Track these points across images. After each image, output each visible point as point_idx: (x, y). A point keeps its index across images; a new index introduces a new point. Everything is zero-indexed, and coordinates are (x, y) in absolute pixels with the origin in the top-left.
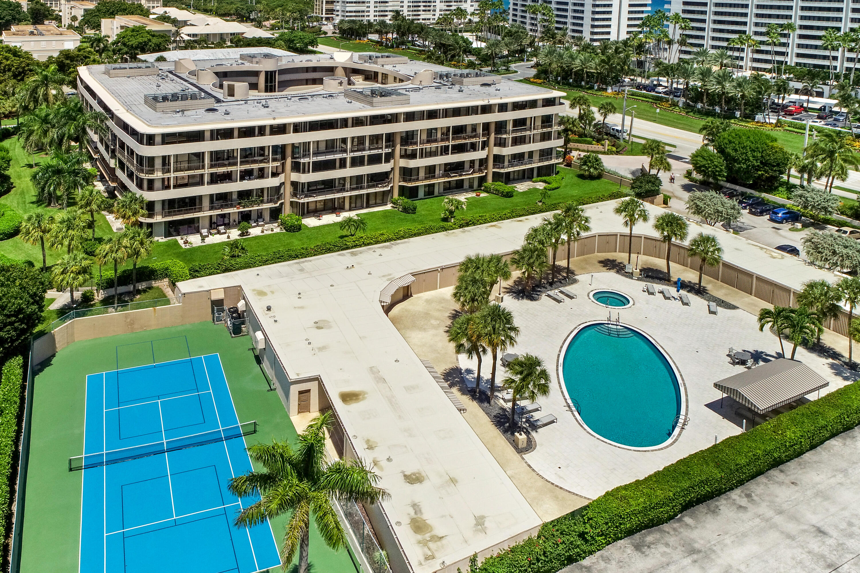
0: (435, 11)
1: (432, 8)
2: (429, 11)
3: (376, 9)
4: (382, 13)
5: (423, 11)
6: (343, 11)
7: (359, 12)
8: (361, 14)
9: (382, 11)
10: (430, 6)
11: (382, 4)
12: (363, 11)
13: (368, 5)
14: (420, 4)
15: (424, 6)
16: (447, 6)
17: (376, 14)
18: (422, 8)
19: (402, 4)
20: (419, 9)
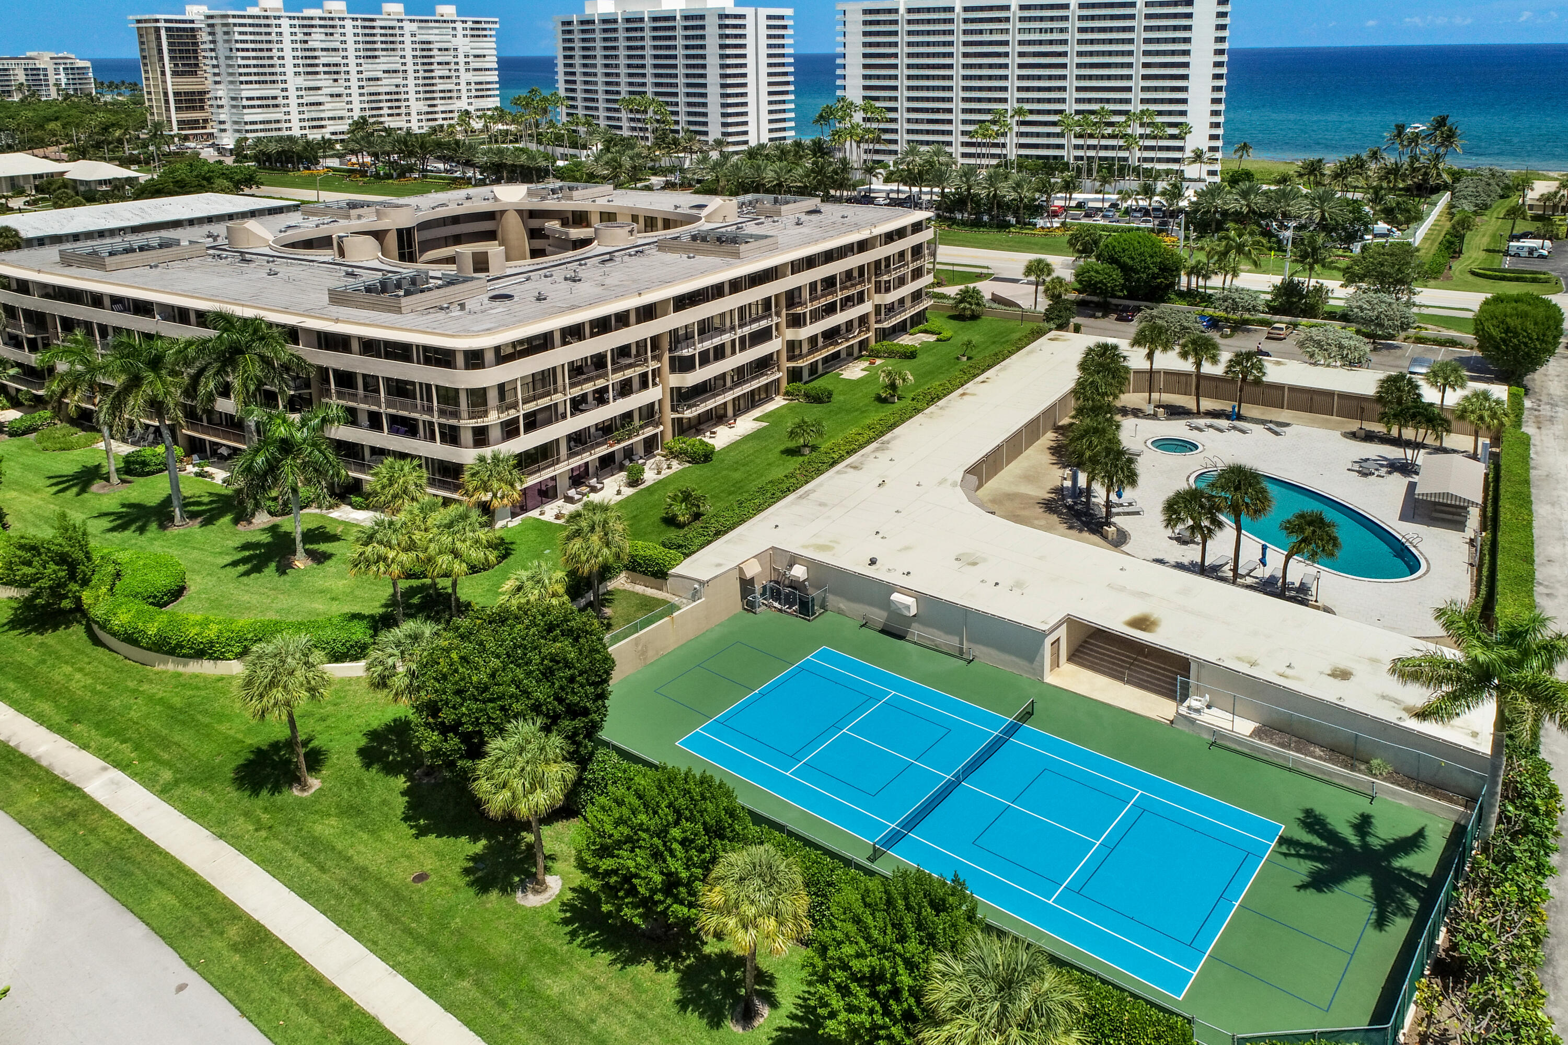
0: (409, 114)
1: (403, 110)
2: (398, 115)
3: (302, 116)
4: (315, 123)
5: (389, 115)
6: (236, 123)
7: (269, 122)
8: (273, 126)
9: (313, 119)
10: (399, 107)
11: (313, 108)
12: (278, 121)
13: (286, 109)
14: (381, 105)
15: (390, 108)
16: (430, 106)
17: (303, 124)
18: (386, 111)
19: (349, 106)
20: (381, 112)
